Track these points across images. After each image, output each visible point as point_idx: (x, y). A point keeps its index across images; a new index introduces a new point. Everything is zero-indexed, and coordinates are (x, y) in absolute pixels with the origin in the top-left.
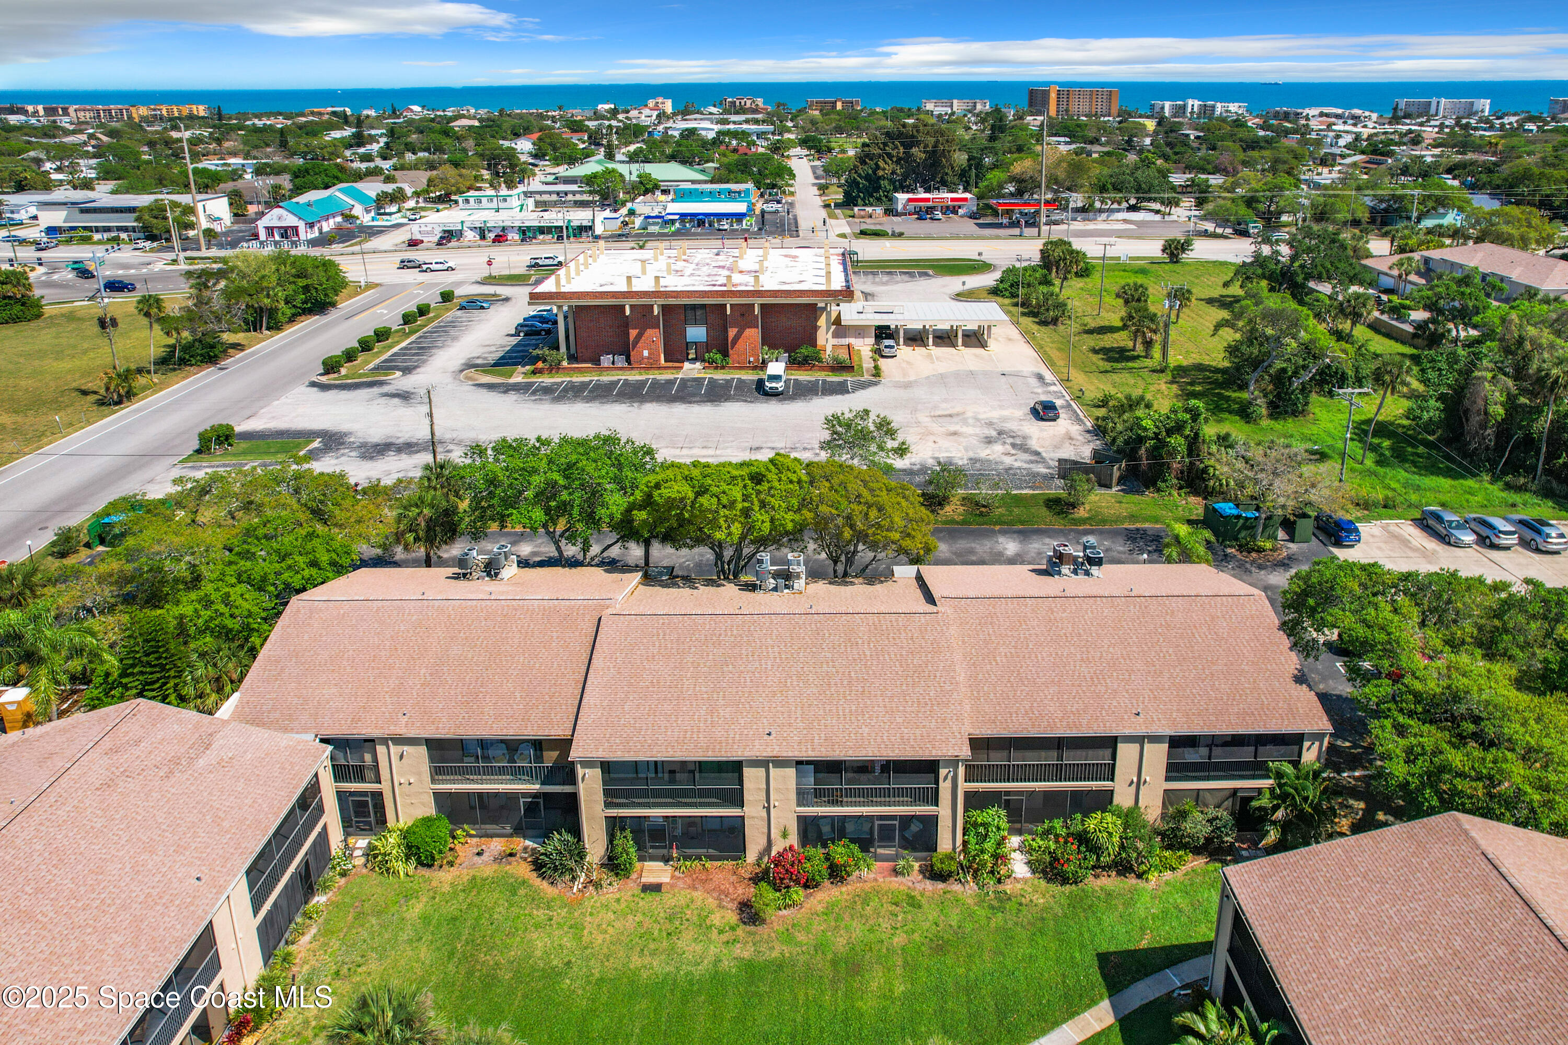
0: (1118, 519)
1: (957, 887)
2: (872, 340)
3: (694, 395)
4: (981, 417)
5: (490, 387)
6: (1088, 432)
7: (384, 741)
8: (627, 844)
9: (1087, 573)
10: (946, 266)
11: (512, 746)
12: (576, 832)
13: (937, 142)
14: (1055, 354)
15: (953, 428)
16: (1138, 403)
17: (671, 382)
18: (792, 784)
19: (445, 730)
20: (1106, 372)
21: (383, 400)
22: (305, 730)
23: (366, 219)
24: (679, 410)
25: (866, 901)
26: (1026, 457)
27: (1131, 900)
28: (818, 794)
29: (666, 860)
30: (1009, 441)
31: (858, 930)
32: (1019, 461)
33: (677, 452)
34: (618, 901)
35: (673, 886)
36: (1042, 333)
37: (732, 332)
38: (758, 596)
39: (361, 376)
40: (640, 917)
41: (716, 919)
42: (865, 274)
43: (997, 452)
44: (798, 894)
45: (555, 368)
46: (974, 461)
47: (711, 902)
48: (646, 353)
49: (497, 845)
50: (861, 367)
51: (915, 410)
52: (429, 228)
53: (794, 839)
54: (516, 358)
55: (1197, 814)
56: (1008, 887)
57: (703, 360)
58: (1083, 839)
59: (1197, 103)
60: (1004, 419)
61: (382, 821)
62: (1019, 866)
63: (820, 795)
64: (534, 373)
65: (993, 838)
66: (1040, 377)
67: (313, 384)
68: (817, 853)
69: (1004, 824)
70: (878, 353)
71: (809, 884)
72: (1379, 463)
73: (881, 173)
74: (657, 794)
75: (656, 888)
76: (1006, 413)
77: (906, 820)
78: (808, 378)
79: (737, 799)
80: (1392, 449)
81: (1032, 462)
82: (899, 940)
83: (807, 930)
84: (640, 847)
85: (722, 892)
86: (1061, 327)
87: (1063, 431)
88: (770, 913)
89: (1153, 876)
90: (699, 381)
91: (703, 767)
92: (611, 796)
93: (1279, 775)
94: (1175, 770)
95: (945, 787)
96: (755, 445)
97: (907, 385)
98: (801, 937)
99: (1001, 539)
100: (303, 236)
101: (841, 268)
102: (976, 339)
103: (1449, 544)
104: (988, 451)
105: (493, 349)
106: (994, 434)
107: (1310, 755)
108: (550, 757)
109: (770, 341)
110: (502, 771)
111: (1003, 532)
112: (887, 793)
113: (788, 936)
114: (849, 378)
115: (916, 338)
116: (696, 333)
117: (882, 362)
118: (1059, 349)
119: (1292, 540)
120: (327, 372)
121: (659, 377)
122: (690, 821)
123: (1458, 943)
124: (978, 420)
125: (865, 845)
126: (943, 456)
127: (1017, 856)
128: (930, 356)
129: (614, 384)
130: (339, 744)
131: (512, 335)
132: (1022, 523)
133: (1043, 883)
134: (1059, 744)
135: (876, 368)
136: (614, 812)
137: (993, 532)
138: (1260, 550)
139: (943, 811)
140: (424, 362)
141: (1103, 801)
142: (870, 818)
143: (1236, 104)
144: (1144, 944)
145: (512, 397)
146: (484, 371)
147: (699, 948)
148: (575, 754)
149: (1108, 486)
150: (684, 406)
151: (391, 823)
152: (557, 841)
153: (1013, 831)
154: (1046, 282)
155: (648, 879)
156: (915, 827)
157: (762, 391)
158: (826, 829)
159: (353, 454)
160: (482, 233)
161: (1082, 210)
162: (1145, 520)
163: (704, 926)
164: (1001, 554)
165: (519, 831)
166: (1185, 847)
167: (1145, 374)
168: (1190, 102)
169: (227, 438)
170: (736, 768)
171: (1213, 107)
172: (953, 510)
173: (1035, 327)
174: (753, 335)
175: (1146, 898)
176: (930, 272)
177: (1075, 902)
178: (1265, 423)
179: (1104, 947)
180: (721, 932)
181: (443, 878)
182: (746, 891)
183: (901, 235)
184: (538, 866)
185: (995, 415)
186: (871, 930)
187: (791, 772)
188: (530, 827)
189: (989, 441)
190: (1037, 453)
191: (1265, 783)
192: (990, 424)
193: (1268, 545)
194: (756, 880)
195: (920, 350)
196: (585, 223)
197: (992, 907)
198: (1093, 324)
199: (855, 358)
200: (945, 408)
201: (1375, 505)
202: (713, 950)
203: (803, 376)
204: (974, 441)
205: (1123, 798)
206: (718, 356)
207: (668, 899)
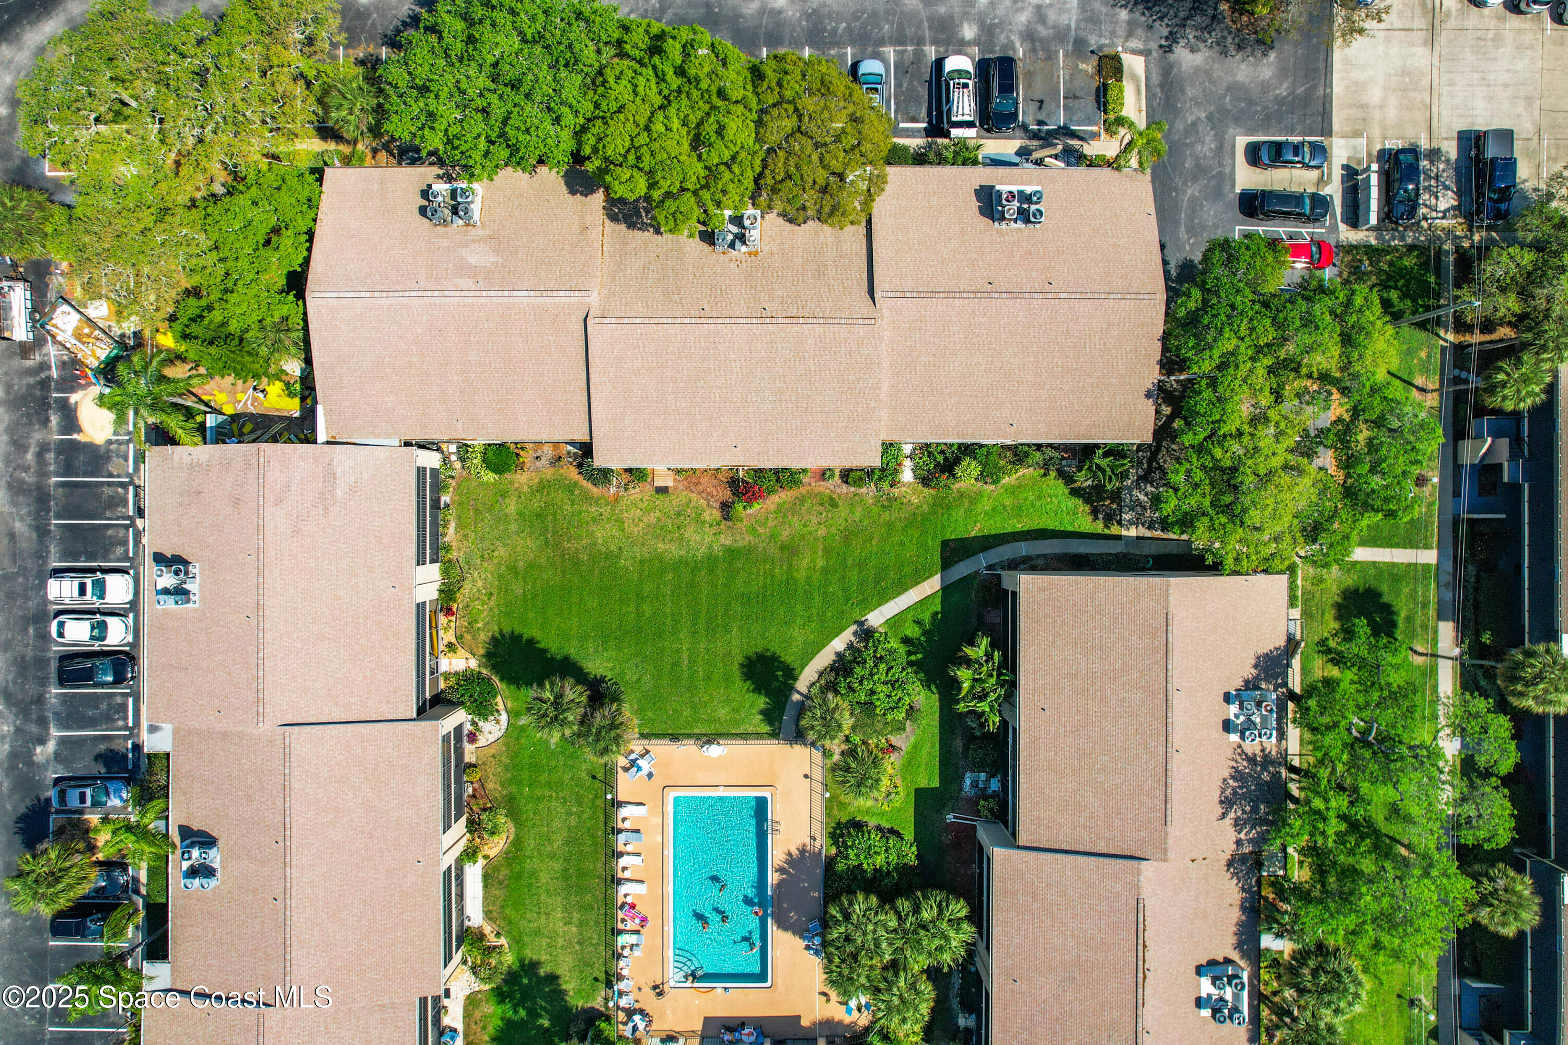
1: (863, 490)
19: (493, 435)
27: (975, 499)
31: (796, 525)
34: (641, 500)
35: (676, 488)
38: (718, 260)
40: (658, 514)
41: (707, 515)
47: (702, 502)
49: (548, 450)
56: (897, 490)
62: (907, 477)
75: (665, 490)
82: (821, 532)
83: (764, 524)
85: (708, 494)
88: (739, 512)
98: (761, 530)
113: (753, 530)
127: (907, 462)
133: (920, 486)
144: (973, 534)
147: (699, 537)
155: (658, 482)
163: (699, 521)
175: (985, 498)
177: (937, 502)
179: (947, 536)
180: (711, 526)
182: (725, 494)
186: (805, 526)
197: (883, 506)
207: (674, 499)
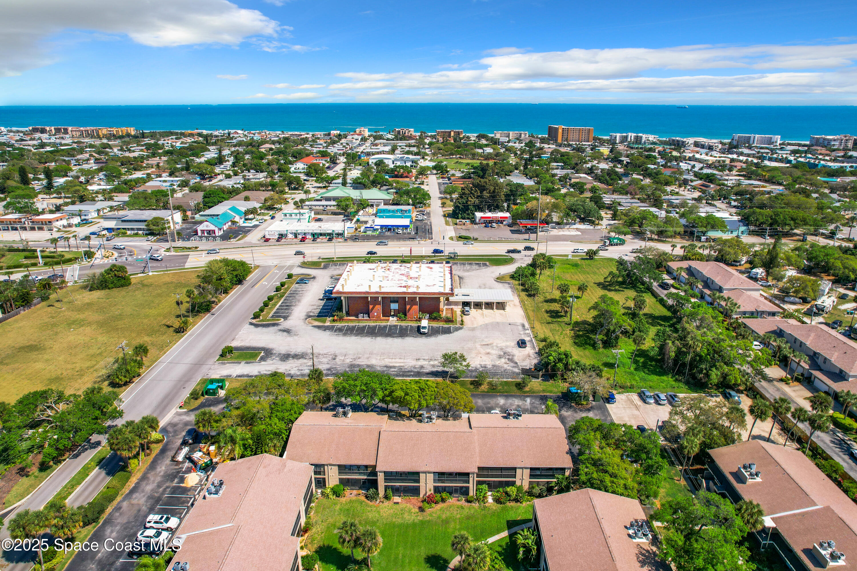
0: (539, 392)
1: (474, 504)
2: (461, 307)
3: (394, 333)
4: (499, 345)
5: (319, 327)
6: (536, 353)
7: (327, 465)
8: (390, 492)
9: (517, 418)
10: (494, 259)
11: (359, 467)
12: (377, 488)
13: (495, 188)
14: (531, 313)
15: (488, 351)
16: (554, 344)
17: (385, 327)
18: (432, 478)
19: (343, 463)
20: (549, 323)
21: (280, 333)
22: (306, 462)
23: (241, 223)
24: (390, 341)
25: (450, 507)
26: (512, 364)
27: (518, 508)
28: (439, 480)
29: (399, 496)
30: (507, 357)
31: (448, 514)
32: (509, 367)
33: (391, 360)
34: (388, 506)
35: (402, 503)
36: (529, 301)
37: (408, 307)
38: (422, 424)
39: (268, 320)
40: (394, 510)
41: (413, 510)
42: (461, 264)
43: (502, 362)
44: (433, 505)
45: (341, 319)
46: (494, 366)
47: (412, 507)
48: (376, 314)
49: (355, 492)
50: (456, 320)
51: (475, 342)
52: (273, 233)
53: (432, 492)
54: (325, 312)
55: (537, 487)
56: (487, 505)
57: (397, 316)
58: (506, 493)
59: (633, 135)
60: (507, 347)
61: (325, 485)
62: (490, 500)
63: (439, 481)
64: (334, 321)
65: (484, 492)
66: (523, 326)
67: (251, 324)
68: (438, 495)
69: (487, 489)
70: (463, 312)
71: (436, 503)
72: (636, 369)
73: (469, 203)
74: (398, 479)
75: (398, 503)
76: (508, 344)
77: (461, 487)
78: (436, 325)
79: (418, 481)
80: (643, 363)
81: (514, 367)
82: (458, 516)
83: (436, 513)
84: (393, 493)
85: (414, 504)
86: (536, 298)
87: (527, 353)
88: (426, 509)
89: (524, 503)
90: (396, 326)
91: (409, 473)
92: (386, 480)
93: (558, 478)
94: (532, 476)
95: (471, 479)
96: (418, 358)
97: (473, 329)
98: (434, 515)
99: (499, 399)
100: (217, 234)
101: (449, 275)
102: (501, 306)
103: (646, 403)
104: (499, 362)
105: (315, 307)
106: (502, 353)
107: (567, 473)
108: (370, 470)
109: (422, 310)
110: (356, 473)
111: (500, 396)
112: (456, 480)
113: (431, 515)
114: (452, 326)
115: (478, 305)
116: (394, 306)
117: (465, 317)
118: (533, 311)
119: (594, 401)
120: (254, 318)
121: (381, 324)
122: (405, 487)
123: (577, 515)
124: (497, 347)
125: (451, 493)
126: (483, 363)
127: (490, 497)
128: (483, 314)
129: (364, 327)
130: (316, 466)
131: (321, 300)
132: (506, 392)
133: (495, 504)
134: (501, 469)
135: (462, 321)
136: (386, 484)
137: (497, 396)
138: (582, 405)
139: (471, 485)
140: (291, 313)
141: (513, 484)
142: (452, 487)
143: (653, 136)
144: (519, 519)
145: (328, 333)
146: (315, 320)
147: (409, 517)
148: (377, 469)
149: (538, 378)
150: (391, 339)
151: (327, 486)
152: (372, 491)
153: (489, 491)
154: (533, 275)
155: (395, 501)
156: (464, 489)
157: (419, 331)
158: (441, 489)
159: (277, 359)
160: (296, 235)
161: (558, 223)
162: (548, 392)
163: (410, 512)
164: (498, 404)
165: (361, 488)
166: (533, 496)
167: (563, 325)
168: (630, 134)
169: (231, 351)
170: (418, 474)
171: (641, 137)
172: (484, 387)
173: (526, 298)
174: (416, 308)
175: (522, 508)
176: (488, 263)
177: (503, 509)
178: (601, 350)
179: (509, 519)
180: (414, 514)
181: (343, 500)
182: (421, 504)
183: (476, 239)
184: (367, 497)
185: (503, 344)
186: (451, 514)
187: (432, 475)
188: (364, 487)
189: (500, 357)
190: (516, 363)
191: (555, 480)
192: (502, 349)
193: (585, 403)
194: (423, 501)
195: (479, 311)
196: (340, 232)
197: (482, 509)
198: (549, 297)
199: (454, 316)
200: (487, 341)
201: (627, 387)
202: (413, 518)
203: (435, 324)
204: (495, 357)
205: (518, 483)
206: (403, 316)
207: (401, 506)
